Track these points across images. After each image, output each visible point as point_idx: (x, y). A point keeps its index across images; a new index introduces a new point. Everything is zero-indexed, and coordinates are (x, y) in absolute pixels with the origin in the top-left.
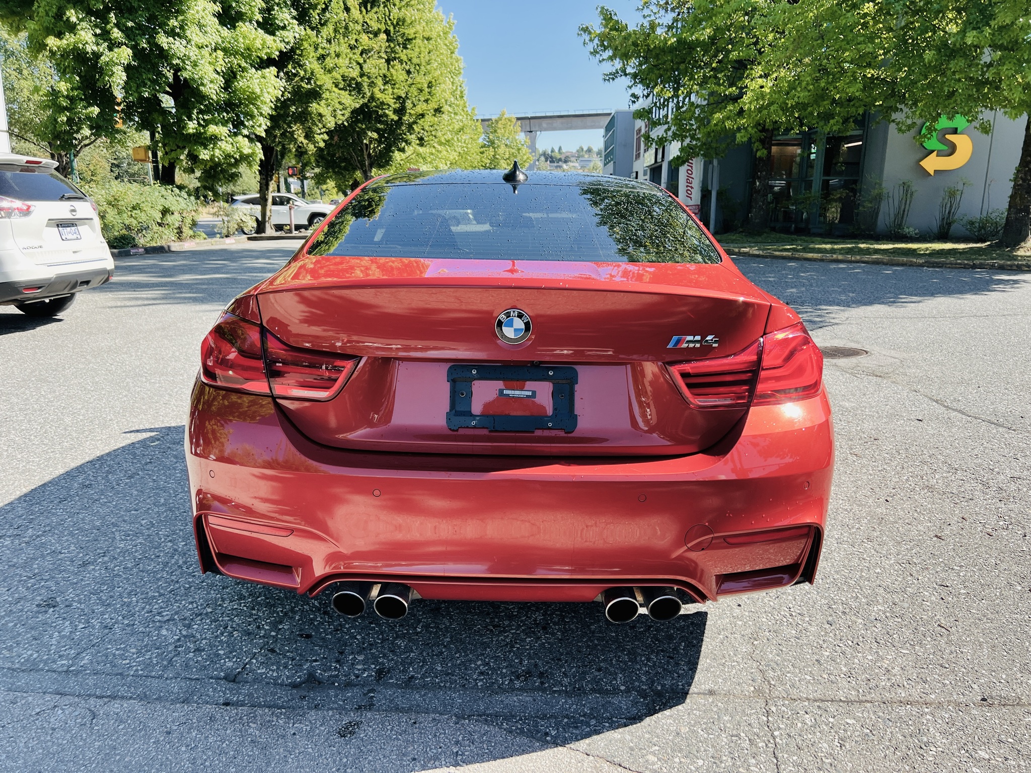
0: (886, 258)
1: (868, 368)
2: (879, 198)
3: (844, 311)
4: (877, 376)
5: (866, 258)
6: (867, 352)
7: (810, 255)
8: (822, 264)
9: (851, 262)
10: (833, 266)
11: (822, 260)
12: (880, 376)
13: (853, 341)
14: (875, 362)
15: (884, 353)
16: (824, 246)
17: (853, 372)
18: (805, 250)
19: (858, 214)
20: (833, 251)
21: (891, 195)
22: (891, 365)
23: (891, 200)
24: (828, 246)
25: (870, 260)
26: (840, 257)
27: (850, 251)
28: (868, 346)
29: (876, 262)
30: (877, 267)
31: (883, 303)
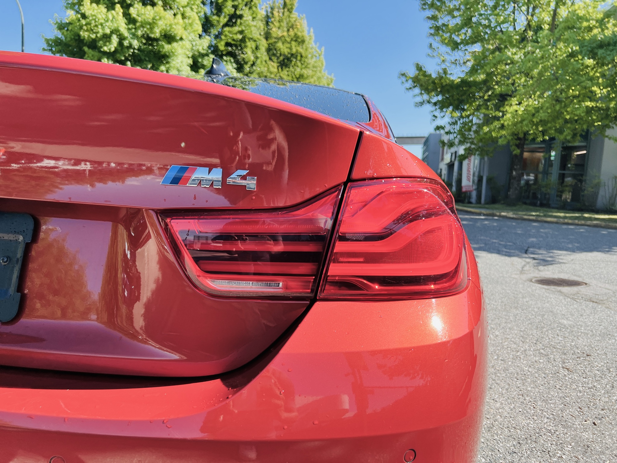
0: (603, 224)
1: (587, 295)
2: (598, 186)
3: (570, 255)
4: (593, 302)
5: (589, 223)
6: (586, 284)
7: (549, 219)
8: (557, 225)
9: (578, 225)
10: (565, 227)
11: (557, 223)
12: (596, 302)
13: (575, 275)
14: (593, 292)
15: (600, 285)
16: (559, 214)
17: (574, 298)
18: (545, 216)
19: (583, 196)
20: (565, 217)
21: (606, 184)
22: (606, 294)
23: (606, 187)
24: (562, 215)
25: (592, 224)
26: (570, 221)
27: (576, 218)
28: (587, 280)
29: (596, 226)
30: (597, 229)
31: (600, 251)
